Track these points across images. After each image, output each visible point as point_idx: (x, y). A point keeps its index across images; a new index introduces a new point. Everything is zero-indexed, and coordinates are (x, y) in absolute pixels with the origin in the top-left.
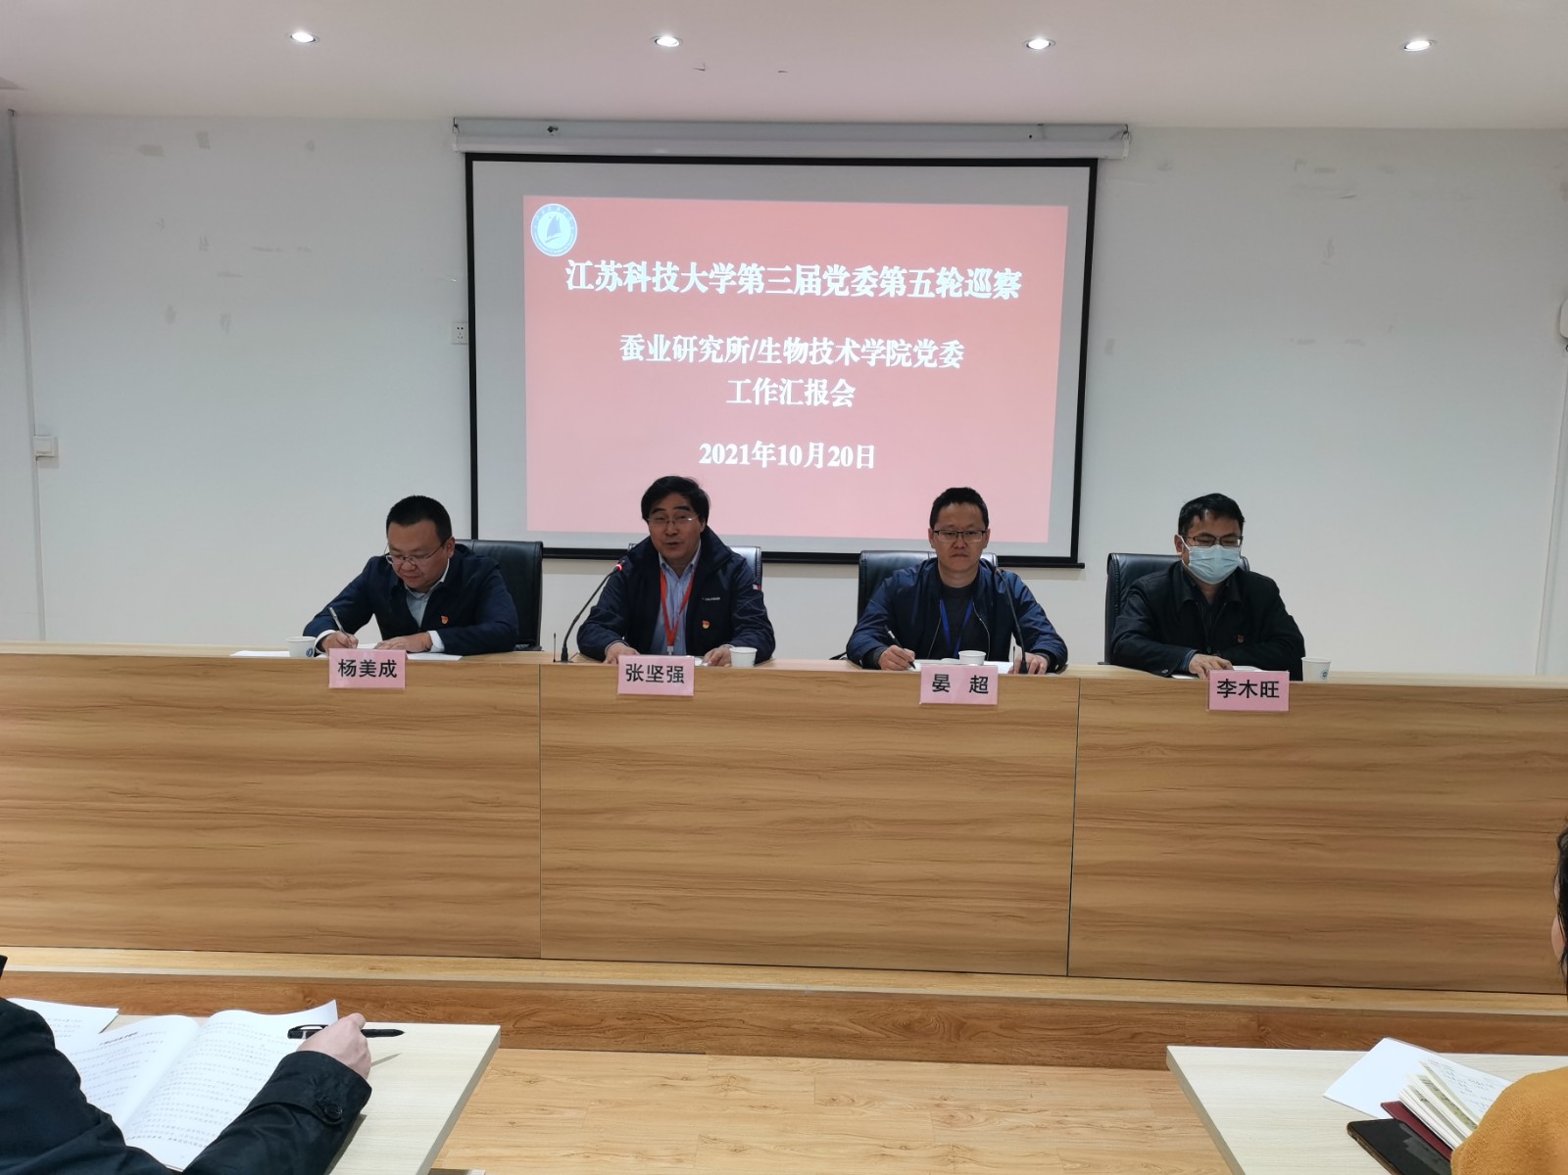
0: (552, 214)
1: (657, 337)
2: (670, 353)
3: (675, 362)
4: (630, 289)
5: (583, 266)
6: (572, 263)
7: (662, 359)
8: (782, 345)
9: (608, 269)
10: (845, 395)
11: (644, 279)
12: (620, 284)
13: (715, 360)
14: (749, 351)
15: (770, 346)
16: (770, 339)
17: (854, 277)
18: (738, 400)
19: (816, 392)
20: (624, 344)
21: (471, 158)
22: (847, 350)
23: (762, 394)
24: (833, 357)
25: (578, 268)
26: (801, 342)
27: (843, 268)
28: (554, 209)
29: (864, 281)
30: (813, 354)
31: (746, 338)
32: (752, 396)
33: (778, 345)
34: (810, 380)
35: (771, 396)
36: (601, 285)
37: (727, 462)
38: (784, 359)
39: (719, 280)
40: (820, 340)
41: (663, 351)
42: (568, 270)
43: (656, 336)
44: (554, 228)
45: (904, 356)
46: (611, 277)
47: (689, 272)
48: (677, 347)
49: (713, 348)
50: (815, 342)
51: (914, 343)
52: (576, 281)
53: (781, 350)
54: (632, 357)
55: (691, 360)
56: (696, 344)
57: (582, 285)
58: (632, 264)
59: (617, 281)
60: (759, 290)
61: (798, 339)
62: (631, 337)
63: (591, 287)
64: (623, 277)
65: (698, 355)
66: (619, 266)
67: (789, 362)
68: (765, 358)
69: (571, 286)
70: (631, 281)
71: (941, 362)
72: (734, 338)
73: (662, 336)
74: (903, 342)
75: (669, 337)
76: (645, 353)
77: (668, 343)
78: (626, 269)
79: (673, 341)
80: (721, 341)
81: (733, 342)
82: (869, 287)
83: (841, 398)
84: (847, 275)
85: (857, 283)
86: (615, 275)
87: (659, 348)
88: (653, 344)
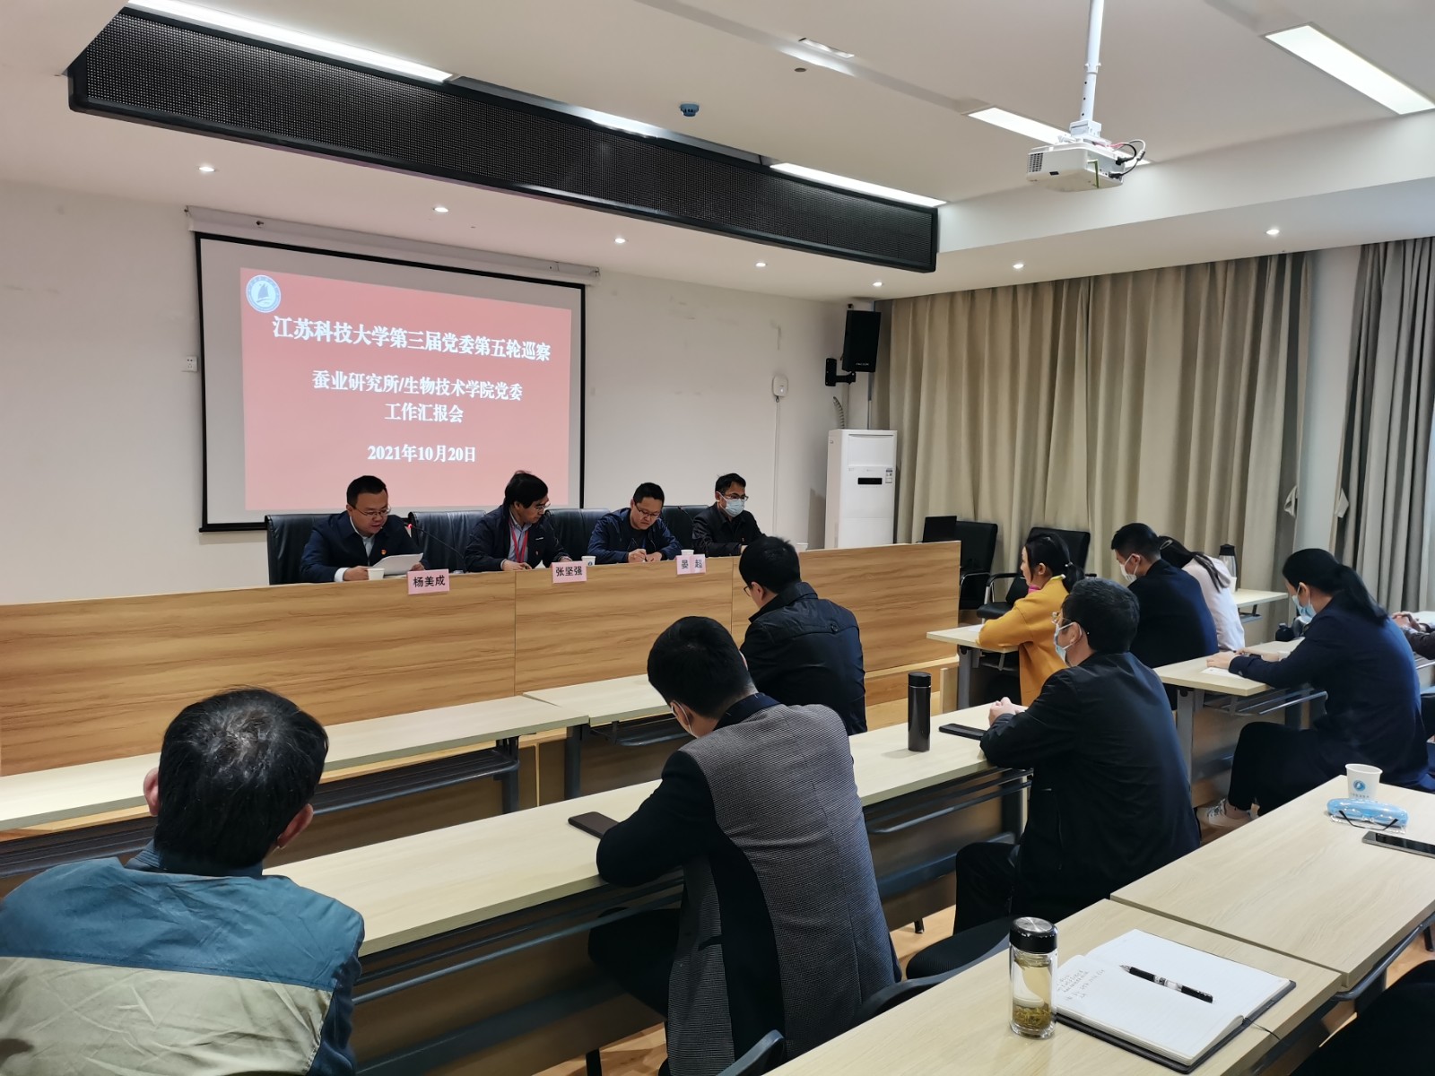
0: (263, 282)
1: (339, 374)
2: (347, 384)
3: (351, 390)
4: (319, 339)
5: (285, 321)
6: (276, 318)
7: (341, 388)
8: (419, 381)
9: (303, 324)
10: (457, 416)
11: (328, 333)
12: (312, 335)
13: (377, 390)
14: (398, 385)
15: (412, 382)
16: (411, 378)
17: (461, 341)
18: (393, 417)
19: (440, 413)
20: (315, 377)
21: (199, 236)
22: (458, 386)
23: (407, 413)
24: (448, 391)
25: (281, 322)
26: (430, 380)
27: (454, 335)
28: (263, 279)
29: (466, 345)
30: (438, 388)
31: (396, 376)
32: (401, 415)
33: (416, 382)
34: (436, 405)
35: (413, 415)
36: (298, 335)
37: (387, 458)
38: (421, 391)
39: (378, 337)
40: (442, 380)
41: (342, 383)
42: (275, 323)
43: (337, 372)
44: (263, 293)
45: (490, 391)
46: (305, 330)
47: (359, 330)
48: (351, 380)
49: (375, 382)
50: (439, 382)
51: (496, 385)
52: (281, 331)
53: (418, 385)
54: (321, 386)
55: (361, 389)
56: (364, 379)
57: (285, 335)
58: (320, 322)
59: (310, 333)
60: (404, 346)
61: (428, 379)
62: (320, 372)
63: (291, 335)
64: (314, 331)
65: (366, 386)
66: (311, 323)
67: (423, 393)
68: (409, 390)
69: (276, 334)
70: (319, 334)
71: (510, 397)
72: (389, 376)
73: (341, 373)
74: (489, 383)
75: (346, 373)
76: (330, 383)
77: (346, 377)
78: (316, 326)
79: (348, 376)
80: (380, 378)
81: (389, 378)
82: (469, 348)
83: (455, 417)
84: (456, 340)
85: (462, 345)
86: (308, 329)
87: (339, 381)
88: (335, 377)
